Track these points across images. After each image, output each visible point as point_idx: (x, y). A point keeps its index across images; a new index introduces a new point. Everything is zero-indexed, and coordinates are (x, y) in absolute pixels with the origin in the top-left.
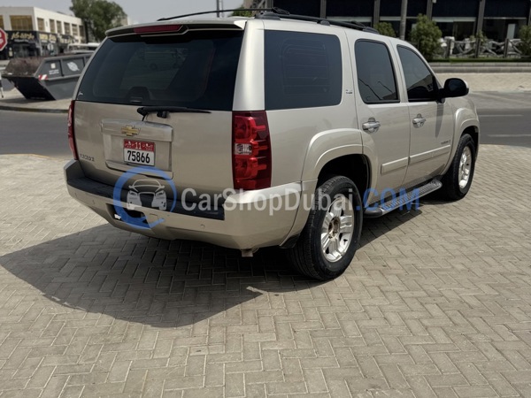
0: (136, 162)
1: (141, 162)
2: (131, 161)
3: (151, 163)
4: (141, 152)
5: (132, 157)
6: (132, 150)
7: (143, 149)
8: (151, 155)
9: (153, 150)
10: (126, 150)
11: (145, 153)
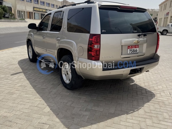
0: (133, 53)
1: (134, 52)
2: (131, 53)
3: (138, 52)
4: (134, 49)
5: (131, 51)
6: (131, 49)
7: (135, 48)
8: (138, 49)
9: (138, 47)
10: (129, 50)
11: (136, 49)
